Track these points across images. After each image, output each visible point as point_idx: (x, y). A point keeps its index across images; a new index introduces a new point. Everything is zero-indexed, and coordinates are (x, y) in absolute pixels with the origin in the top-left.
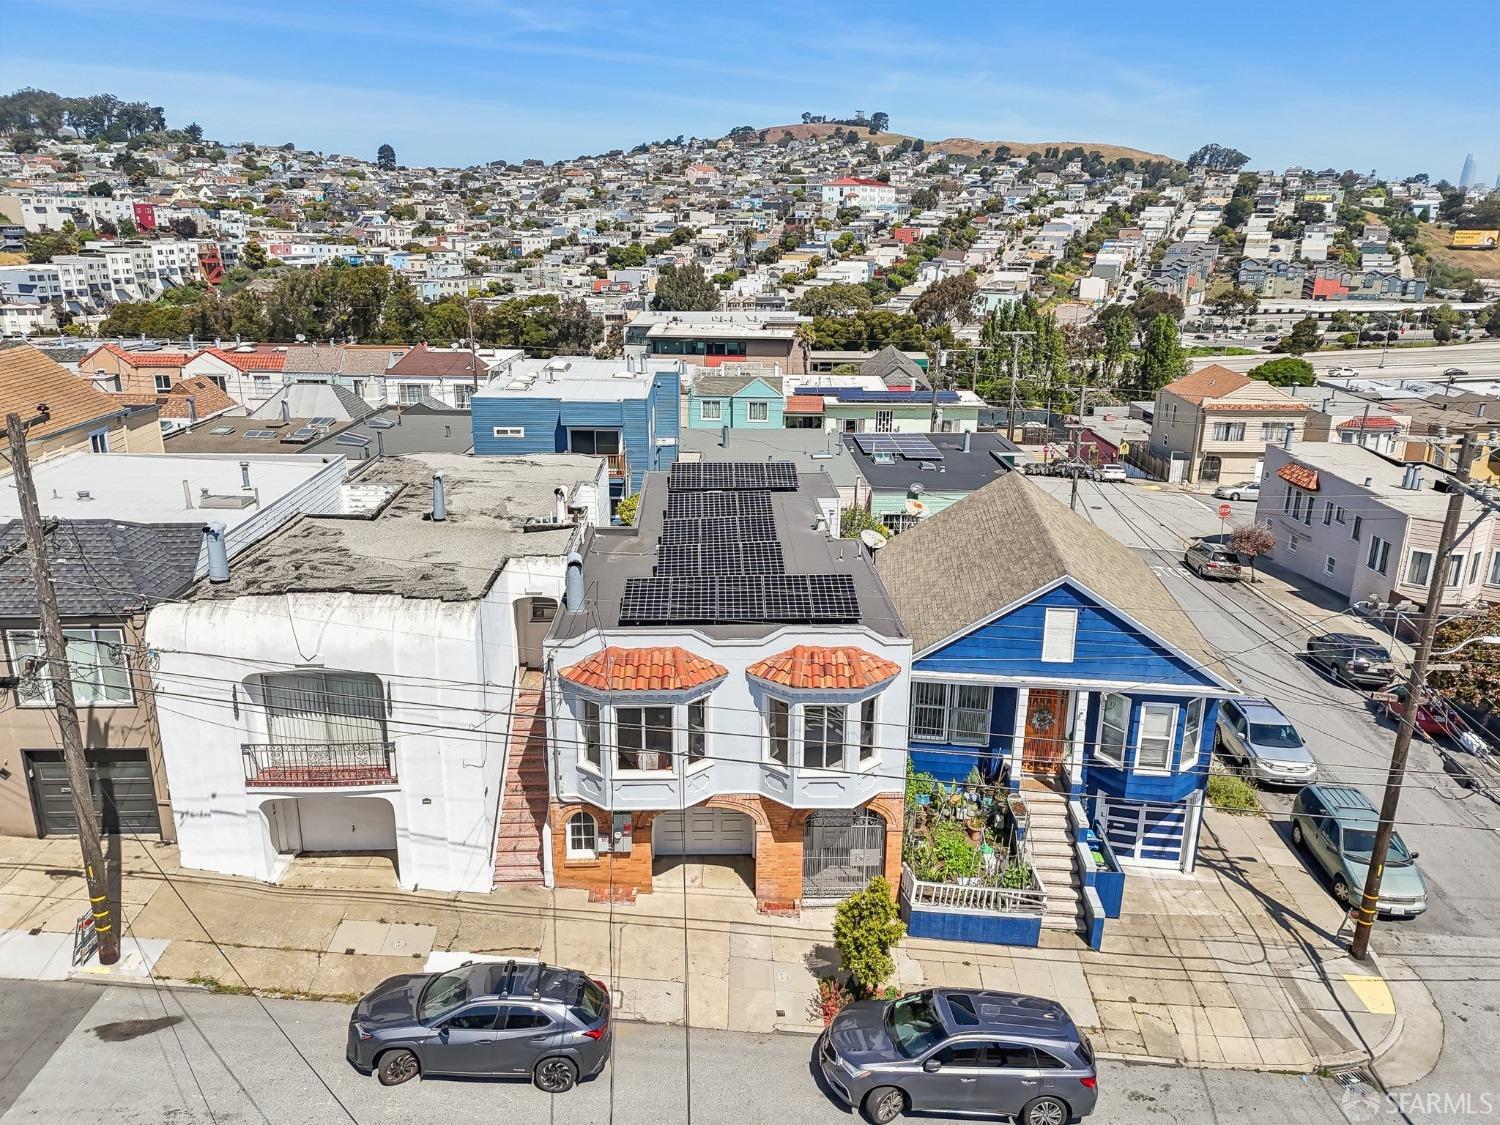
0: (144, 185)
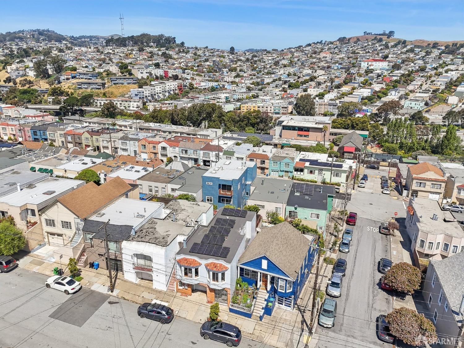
0: (168, 62)
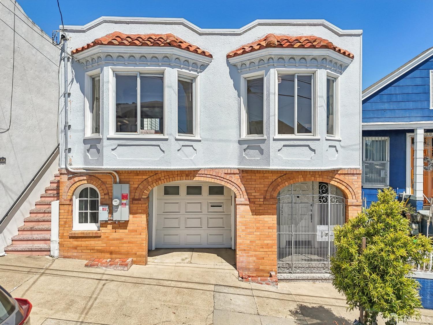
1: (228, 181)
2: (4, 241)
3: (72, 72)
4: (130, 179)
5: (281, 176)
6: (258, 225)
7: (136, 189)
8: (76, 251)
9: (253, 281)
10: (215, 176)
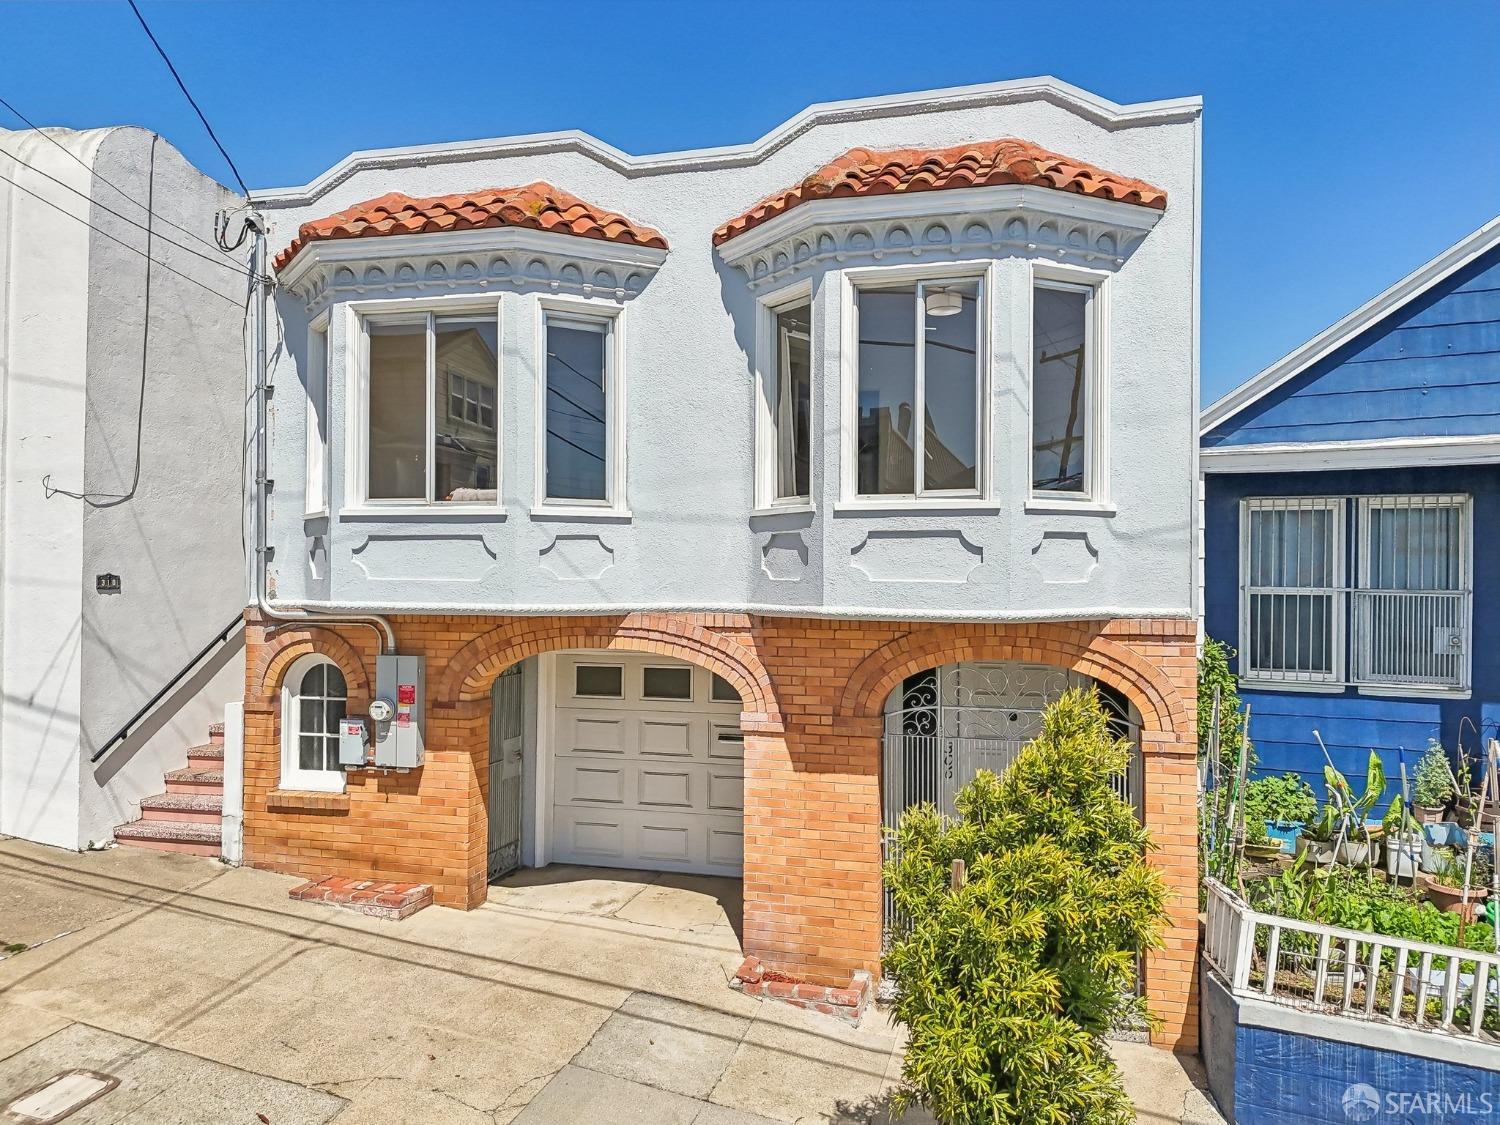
1: (716, 654)
2: (115, 808)
3: (278, 324)
4: (427, 642)
5: (893, 640)
6: (813, 806)
7: (442, 671)
8: (284, 850)
9: (775, 994)
10: (676, 636)
